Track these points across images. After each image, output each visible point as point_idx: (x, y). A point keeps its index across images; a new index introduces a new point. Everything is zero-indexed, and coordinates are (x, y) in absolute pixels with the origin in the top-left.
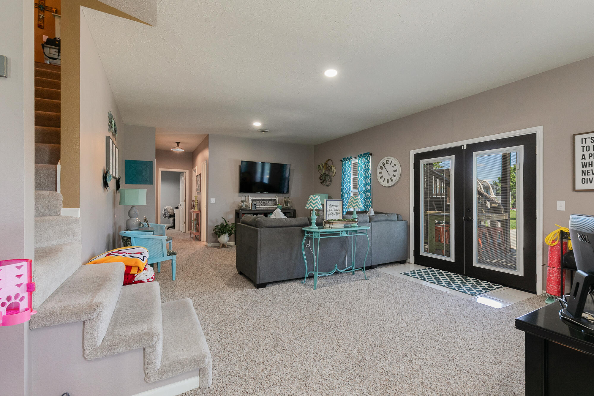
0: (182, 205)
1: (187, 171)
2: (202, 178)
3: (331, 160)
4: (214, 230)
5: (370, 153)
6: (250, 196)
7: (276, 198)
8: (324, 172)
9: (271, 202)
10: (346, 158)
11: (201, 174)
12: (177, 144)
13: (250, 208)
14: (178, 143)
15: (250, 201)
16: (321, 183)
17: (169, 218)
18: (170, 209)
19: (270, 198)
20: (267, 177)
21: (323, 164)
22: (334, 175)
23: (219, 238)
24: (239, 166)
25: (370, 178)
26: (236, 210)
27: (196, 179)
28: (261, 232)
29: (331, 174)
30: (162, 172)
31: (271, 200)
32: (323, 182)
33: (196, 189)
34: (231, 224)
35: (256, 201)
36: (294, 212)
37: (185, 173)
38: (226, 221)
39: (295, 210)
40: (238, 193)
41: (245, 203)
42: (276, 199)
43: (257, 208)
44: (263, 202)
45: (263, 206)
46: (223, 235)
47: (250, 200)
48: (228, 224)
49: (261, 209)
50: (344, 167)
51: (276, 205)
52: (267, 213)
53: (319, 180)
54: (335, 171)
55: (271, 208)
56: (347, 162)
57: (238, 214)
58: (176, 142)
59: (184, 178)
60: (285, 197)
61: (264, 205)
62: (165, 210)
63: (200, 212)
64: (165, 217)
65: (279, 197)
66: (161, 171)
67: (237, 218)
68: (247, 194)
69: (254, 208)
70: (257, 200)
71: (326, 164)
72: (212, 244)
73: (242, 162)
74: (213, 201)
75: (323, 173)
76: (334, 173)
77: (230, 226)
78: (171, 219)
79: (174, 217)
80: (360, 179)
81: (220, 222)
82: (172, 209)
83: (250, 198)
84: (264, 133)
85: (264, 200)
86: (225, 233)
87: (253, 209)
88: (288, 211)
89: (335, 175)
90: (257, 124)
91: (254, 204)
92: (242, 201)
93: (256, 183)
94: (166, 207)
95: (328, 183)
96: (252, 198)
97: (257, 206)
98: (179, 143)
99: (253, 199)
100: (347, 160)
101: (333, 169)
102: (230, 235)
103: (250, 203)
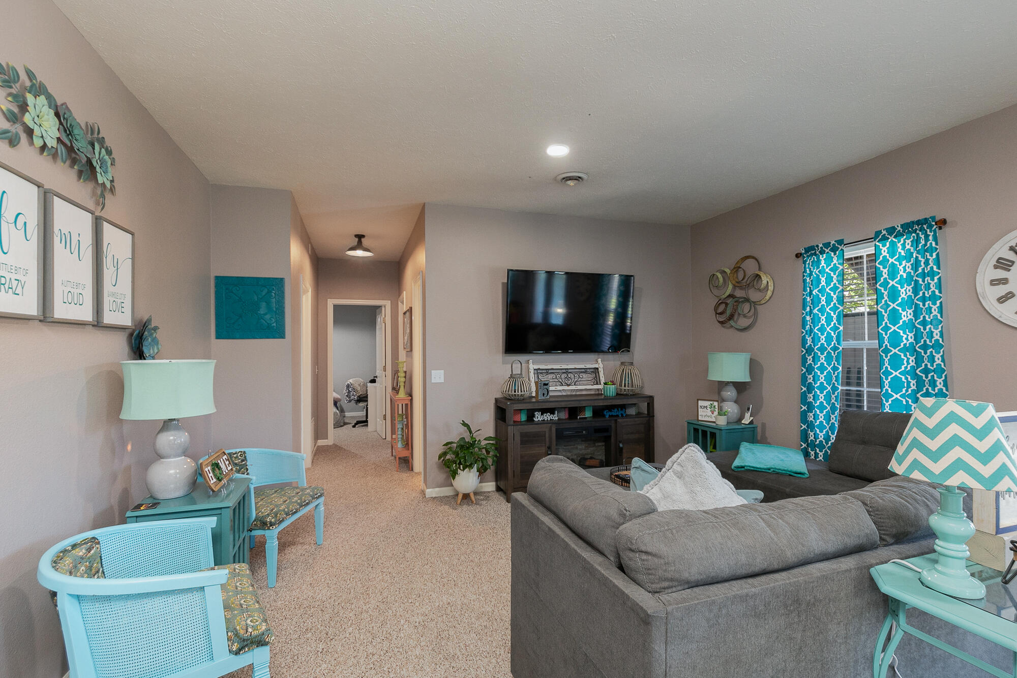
0: (379, 377)
1: (387, 304)
2: (413, 318)
3: (753, 258)
4: (440, 458)
5: (937, 219)
6: (531, 361)
7: (596, 366)
8: (729, 291)
9: (584, 375)
10: (821, 245)
11: (411, 308)
12: (357, 239)
13: (534, 394)
14: (360, 237)
15: (532, 375)
16: (722, 323)
17: (356, 403)
18: (359, 385)
19: (582, 366)
20: (559, 311)
21: (728, 271)
22: (767, 298)
23: (454, 478)
24: (503, 283)
25: (938, 302)
26: (497, 400)
27: (404, 320)
28: (666, 624)
29: (754, 295)
30: (336, 307)
31: (585, 371)
32: (731, 317)
33: (404, 343)
34: (485, 439)
35: (547, 373)
36: (648, 404)
37: (383, 309)
38: (471, 432)
39: (651, 398)
40: (501, 355)
41: (519, 383)
42: (597, 369)
43: (551, 394)
44: (565, 375)
45: (566, 388)
46: (463, 470)
47: (532, 371)
48: (477, 440)
49: (560, 394)
50: (811, 274)
51: (598, 382)
52: (576, 407)
53: (715, 314)
54: (771, 288)
55: (584, 393)
56: (823, 258)
57: (501, 413)
58: (356, 236)
59: (382, 320)
60: (622, 363)
61: (568, 385)
62: (348, 386)
63: (411, 400)
64: (350, 401)
65: (606, 363)
66: (334, 305)
67: (499, 421)
68: (523, 358)
69: (544, 394)
70: (550, 371)
71: (736, 269)
72: (437, 489)
73: (508, 271)
74: (437, 376)
75: (727, 294)
76: (769, 293)
77: (484, 443)
78: (362, 404)
79: (367, 401)
80: (888, 306)
81: (456, 434)
82: (364, 385)
83: (532, 367)
84: (571, 183)
85: (567, 371)
86: (471, 466)
87: (541, 397)
88: (634, 401)
89: (770, 298)
90: (558, 151)
91: (545, 384)
92: (512, 376)
93: (535, 326)
94: (351, 381)
95: (743, 322)
96: (536, 367)
97: (551, 388)
98: (363, 236)
99: (539, 369)
100: (822, 252)
101: (764, 282)
102: (482, 471)
103: (533, 380)
